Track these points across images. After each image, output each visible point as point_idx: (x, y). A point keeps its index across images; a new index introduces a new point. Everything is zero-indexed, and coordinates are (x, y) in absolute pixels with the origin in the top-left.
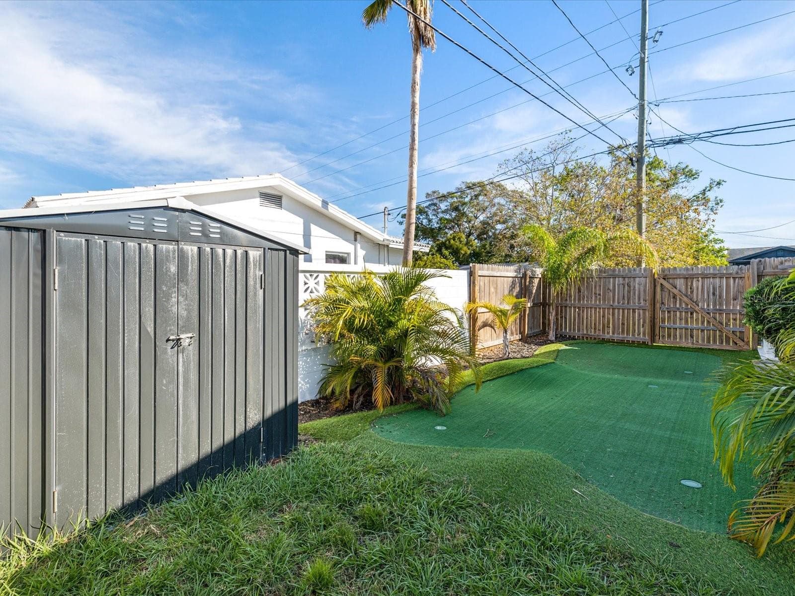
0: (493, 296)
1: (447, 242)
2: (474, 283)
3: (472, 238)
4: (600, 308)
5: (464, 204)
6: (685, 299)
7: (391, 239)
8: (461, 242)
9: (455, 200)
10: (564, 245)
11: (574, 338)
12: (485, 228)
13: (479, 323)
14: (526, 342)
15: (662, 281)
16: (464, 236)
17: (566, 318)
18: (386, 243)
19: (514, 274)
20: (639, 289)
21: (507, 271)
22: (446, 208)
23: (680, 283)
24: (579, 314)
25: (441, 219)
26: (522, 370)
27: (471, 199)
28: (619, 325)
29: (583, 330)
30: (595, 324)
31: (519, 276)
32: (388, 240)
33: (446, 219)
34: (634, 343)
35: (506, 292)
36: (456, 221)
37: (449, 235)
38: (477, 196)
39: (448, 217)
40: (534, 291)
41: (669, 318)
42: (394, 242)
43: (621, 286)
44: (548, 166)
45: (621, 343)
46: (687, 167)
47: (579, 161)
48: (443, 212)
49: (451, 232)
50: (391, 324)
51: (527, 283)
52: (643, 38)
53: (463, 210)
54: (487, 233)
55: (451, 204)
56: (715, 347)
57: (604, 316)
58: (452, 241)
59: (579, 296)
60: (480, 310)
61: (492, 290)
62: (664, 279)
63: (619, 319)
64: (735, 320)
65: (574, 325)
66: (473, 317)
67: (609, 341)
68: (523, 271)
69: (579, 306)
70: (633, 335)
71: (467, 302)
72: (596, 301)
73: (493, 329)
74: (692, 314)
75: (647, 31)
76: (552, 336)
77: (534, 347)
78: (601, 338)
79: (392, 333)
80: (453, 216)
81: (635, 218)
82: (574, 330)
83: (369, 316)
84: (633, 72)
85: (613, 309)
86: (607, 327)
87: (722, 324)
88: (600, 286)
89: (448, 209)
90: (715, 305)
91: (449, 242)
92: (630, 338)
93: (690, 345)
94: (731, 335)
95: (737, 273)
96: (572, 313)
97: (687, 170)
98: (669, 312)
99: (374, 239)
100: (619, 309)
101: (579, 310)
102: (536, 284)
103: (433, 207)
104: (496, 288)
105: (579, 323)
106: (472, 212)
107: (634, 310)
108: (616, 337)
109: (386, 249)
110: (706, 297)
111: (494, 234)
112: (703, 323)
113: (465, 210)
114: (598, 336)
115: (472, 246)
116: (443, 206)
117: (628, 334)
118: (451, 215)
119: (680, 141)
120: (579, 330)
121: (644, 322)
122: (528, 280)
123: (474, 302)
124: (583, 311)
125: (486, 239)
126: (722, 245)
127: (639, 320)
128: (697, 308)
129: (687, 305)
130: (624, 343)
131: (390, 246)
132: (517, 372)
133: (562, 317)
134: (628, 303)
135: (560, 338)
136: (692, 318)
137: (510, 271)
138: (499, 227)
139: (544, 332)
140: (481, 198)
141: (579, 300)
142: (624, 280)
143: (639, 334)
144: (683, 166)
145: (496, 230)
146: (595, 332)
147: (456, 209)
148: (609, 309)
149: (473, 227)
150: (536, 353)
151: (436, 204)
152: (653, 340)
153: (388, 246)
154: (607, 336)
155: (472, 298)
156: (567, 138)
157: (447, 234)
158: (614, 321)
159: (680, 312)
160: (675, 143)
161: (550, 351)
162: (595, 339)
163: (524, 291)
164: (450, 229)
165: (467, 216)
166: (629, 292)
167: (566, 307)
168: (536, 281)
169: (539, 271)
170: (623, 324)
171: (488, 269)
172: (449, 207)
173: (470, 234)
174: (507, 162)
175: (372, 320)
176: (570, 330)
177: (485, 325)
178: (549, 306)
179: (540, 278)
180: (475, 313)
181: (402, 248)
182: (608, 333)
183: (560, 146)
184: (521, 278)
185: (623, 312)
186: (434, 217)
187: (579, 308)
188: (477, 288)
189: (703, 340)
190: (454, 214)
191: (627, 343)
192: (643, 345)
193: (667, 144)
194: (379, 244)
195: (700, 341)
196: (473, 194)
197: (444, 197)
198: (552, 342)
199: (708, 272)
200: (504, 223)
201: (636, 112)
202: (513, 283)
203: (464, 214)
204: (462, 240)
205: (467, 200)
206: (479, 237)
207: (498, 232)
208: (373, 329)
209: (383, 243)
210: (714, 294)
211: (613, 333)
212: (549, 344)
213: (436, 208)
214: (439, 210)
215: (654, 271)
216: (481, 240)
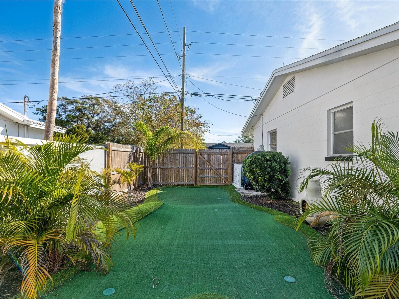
0: (119, 163)
1: (73, 130)
2: (108, 155)
3: (90, 128)
4: (173, 169)
5: (85, 108)
6: (208, 164)
7: (31, 120)
8: (83, 130)
9: (79, 105)
10: (157, 135)
11: (160, 186)
12: (98, 124)
13: (111, 182)
14: (137, 190)
15: (199, 155)
16: (85, 127)
17: (156, 175)
18: (26, 123)
19: (130, 150)
20: (190, 159)
21: (127, 148)
22: (72, 109)
23: (206, 156)
24: (163, 172)
25: (68, 115)
26: (151, 213)
27: (90, 106)
28: (181, 177)
29: (165, 180)
30: (171, 177)
31: (133, 151)
32: (28, 121)
33: (72, 116)
34: (188, 186)
35: (126, 162)
36: (80, 118)
37: (74, 126)
38: (93, 105)
39: (73, 114)
40: (140, 160)
41: (202, 172)
42: (34, 123)
43: (183, 158)
44: (141, 93)
45: (183, 186)
46: (191, 108)
47: (156, 94)
48: (70, 111)
49: (76, 124)
50: (43, 194)
51: (138, 156)
52: (184, 45)
53: (84, 111)
54: (100, 127)
55: (76, 107)
56: (219, 184)
57: (175, 173)
58: (77, 130)
59: (163, 163)
60: (112, 173)
61: (119, 160)
62: (200, 154)
63: (181, 174)
64: (225, 172)
65: (161, 178)
66: (107, 178)
67: (178, 185)
68: (135, 148)
69: (163, 168)
70: (188, 182)
71: (103, 168)
72: (171, 165)
73: (120, 185)
74: (210, 170)
75: (185, 42)
76: (150, 185)
77: (142, 193)
78: (173, 184)
79: (44, 203)
80: (77, 115)
81: (180, 126)
82: (160, 181)
83: (15, 188)
84: (180, 59)
85: (179, 169)
86: (176, 178)
87: (221, 174)
88: (173, 157)
89: (73, 110)
90: (218, 166)
91: (75, 130)
92: (186, 183)
93: (210, 185)
94: (224, 179)
95: (226, 153)
96: (159, 172)
97: (191, 110)
98: (202, 170)
99: (13, 119)
100: (181, 169)
101: (163, 170)
102: (141, 156)
103: (62, 107)
104: (121, 159)
105: (163, 177)
106: (90, 114)
107: (188, 169)
108: (180, 183)
109: (25, 128)
110: (215, 162)
111: (104, 128)
112: (214, 174)
113: (85, 112)
114: (172, 183)
115: (90, 133)
116: (70, 107)
117: (185, 181)
118: (76, 114)
119: (197, 95)
120: (163, 181)
121: (192, 175)
122: (138, 154)
123: (109, 168)
124: (165, 171)
125: (99, 130)
126: (204, 141)
127: (190, 174)
128: (212, 168)
129: (209, 166)
130: (184, 186)
131: (30, 126)
132: (149, 215)
133: (154, 174)
134: (185, 166)
135: (155, 186)
136: (210, 172)
137: (128, 148)
138: (107, 124)
139: (145, 183)
140: (96, 106)
141: (163, 165)
142: (184, 155)
143: (190, 181)
144: (190, 108)
145: (105, 126)
146: (171, 181)
147: (80, 110)
148: (177, 169)
149: (91, 122)
150: (146, 197)
151: (65, 105)
152: (196, 184)
153: (28, 126)
154: (176, 183)
155: (107, 165)
156: (152, 81)
157: (73, 125)
158: (179, 175)
159: (206, 170)
160: (195, 95)
161: (154, 195)
162: (171, 185)
163: (136, 160)
164: (75, 122)
165: (87, 115)
166: (186, 161)
167: (156, 169)
168: (141, 154)
169: (142, 149)
170: (183, 176)
171: (116, 147)
172: (75, 109)
173: (88, 126)
174: (119, 85)
175: (19, 193)
176: (158, 181)
177: (115, 182)
178: (147, 168)
179: (143, 153)
180: (109, 175)
181: (44, 128)
182: (177, 181)
183: (148, 84)
184: (134, 152)
185: (183, 170)
186: (63, 114)
187: (163, 169)
188: (110, 158)
189: (214, 182)
190: (78, 113)
191: (186, 186)
192: (192, 186)
193: (193, 95)
194: (19, 124)
195: (213, 182)
196: (91, 103)
197: (71, 102)
198: (151, 189)
199: (216, 152)
200: (110, 122)
201: (181, 77)
202: (130, 156)
203: (85, 114)
204: (83, 129)
205: (87, 106)
206: (94, 129)
207: (106, 127)
208: (20, 201)
209: (23, 123)
210: (218, 161)
211: (179, 181)
212: (149, 190)
213: (64, 108)
214: (67, 110)
215: (196, 151)
216: (96, 130)
